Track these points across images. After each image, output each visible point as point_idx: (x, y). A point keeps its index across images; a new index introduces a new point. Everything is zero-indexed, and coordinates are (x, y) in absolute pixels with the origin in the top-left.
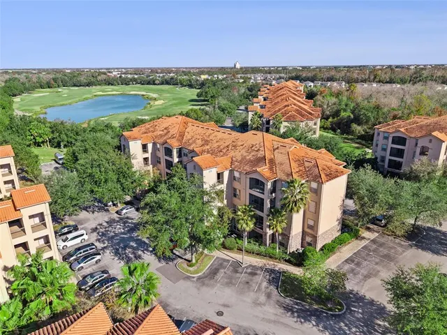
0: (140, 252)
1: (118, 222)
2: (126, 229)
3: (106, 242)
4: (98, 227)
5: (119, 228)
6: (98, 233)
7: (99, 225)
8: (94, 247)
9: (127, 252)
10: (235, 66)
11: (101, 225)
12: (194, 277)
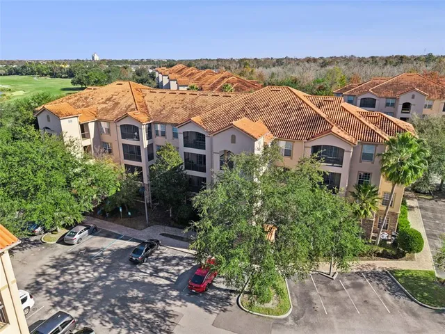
0: (160, 305)
1: (74, 261)
2: (101, 270)
3: (77, 304)
4: (40, 280)
5: (86, 273)
6: (48, 292)
7: (39, 275)
8: (67, 319)
9: (135, 311)
10: (93, 58)
11: (44, 274)
12: (286, 319)
